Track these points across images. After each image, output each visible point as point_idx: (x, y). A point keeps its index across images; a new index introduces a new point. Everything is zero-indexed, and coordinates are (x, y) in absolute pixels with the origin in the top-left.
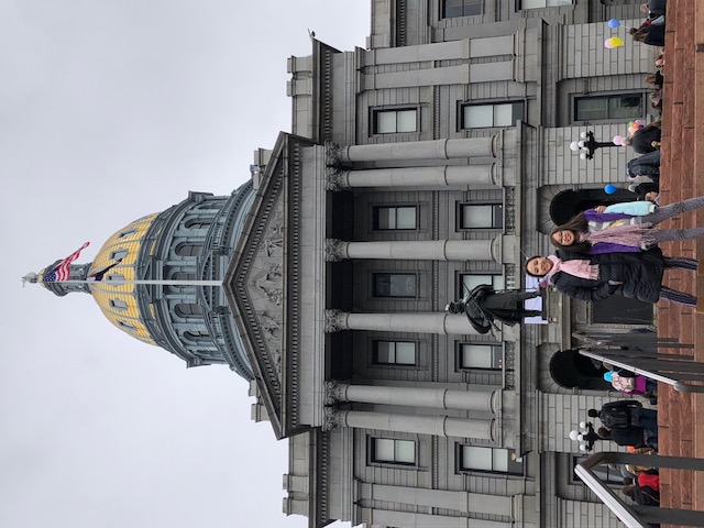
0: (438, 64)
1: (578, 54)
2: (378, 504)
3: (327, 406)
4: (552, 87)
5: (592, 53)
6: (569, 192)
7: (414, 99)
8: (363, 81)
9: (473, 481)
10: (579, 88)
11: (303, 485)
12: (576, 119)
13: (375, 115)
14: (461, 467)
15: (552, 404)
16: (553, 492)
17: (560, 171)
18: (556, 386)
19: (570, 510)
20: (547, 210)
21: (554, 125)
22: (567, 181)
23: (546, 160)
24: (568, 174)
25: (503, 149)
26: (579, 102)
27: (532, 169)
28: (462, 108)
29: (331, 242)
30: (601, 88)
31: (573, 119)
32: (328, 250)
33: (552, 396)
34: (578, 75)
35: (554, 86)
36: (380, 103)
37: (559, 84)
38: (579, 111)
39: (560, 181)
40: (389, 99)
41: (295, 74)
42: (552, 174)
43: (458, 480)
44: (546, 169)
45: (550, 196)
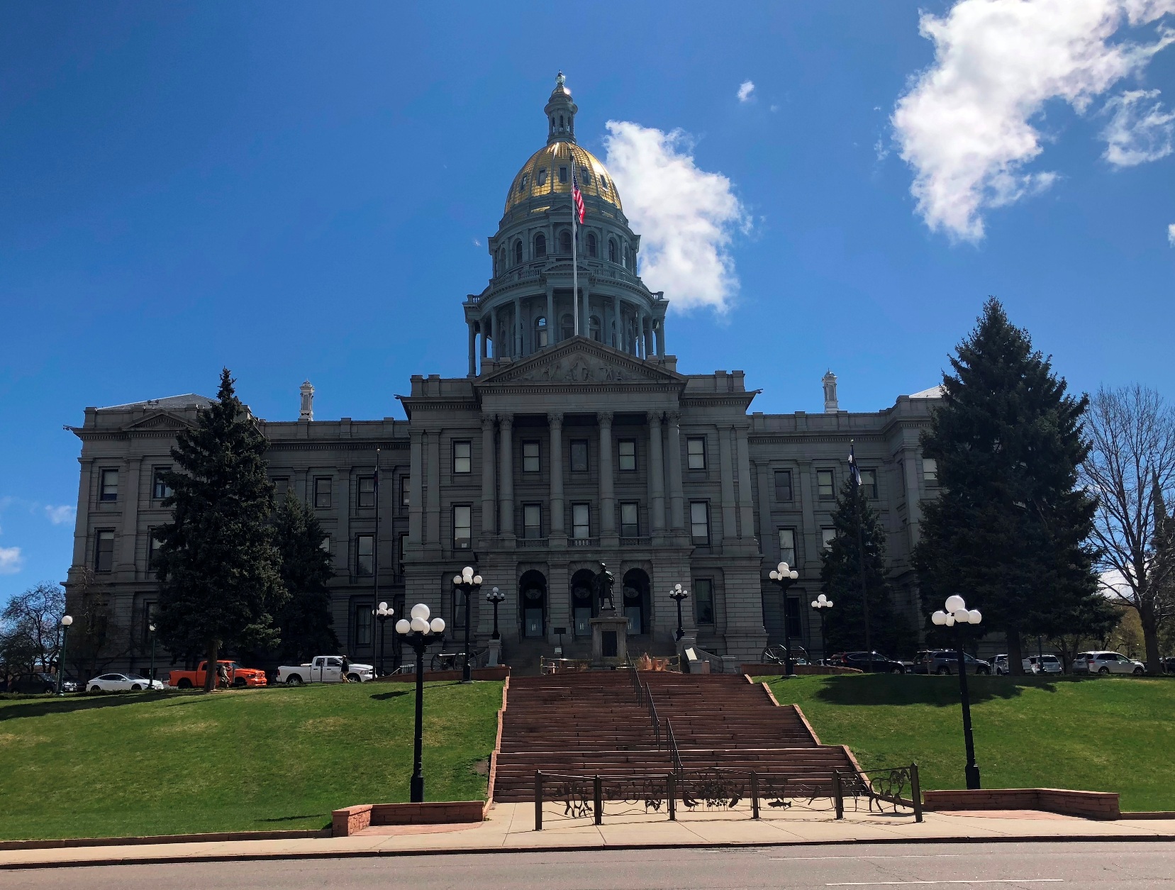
0: (736, 485)
1: (740, 581)
2: (425, 447)
3: (497, 416)
4: (719, 564)
5: (740, 591)
6: (648, 581)
7: (712, 467)
8: (725, 429)
9: (447, 515)
10: (717, 581)
11: (433, 391)
12: (696, 580)
13: (702, 438)
14: (455, 505)
15: (510, 572)
16: (446, 570)
17: (661, 575)
18: (521, 574)
19: (435, 582)
20: (635, 566)
21: (693, 566)
22: (655, 579)
23: (669, 565)
24: (660, 579)
25: (676, 537)
26: (708, 582)
27: (663, 555)
28: (706, 502)
29: (611, 417)
30: (718, 597)
31: (697, 578)
32: (606, 414)
33: (514, 572)
34: (726, 581)
35: (719, 566)
36: (710, 443)
37: (720, 569)
38: (702, 582)
39: (655, 575)
40: (712, 449)
41: (731, 376)
42: (660, 569)
43: (447, 504)
44: (663, 565)
45: (646, 567)
